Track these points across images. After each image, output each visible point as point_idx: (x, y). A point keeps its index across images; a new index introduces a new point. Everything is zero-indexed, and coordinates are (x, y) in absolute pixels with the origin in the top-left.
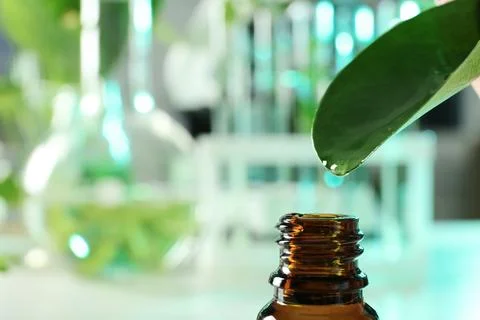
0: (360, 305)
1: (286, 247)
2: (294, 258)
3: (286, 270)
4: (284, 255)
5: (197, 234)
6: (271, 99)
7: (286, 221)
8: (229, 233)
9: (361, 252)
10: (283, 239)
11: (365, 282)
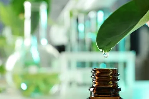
0: (119, 97)
1: (94, 78)
2: (97, 81)
3: (95, 86)
4: (94, 81)
5: (60, 83)
6: (84, 42)
7: (94, 70)
8: (70, 84)
9: (119, 80)
10: (93, 76)
11: (120, 90)
